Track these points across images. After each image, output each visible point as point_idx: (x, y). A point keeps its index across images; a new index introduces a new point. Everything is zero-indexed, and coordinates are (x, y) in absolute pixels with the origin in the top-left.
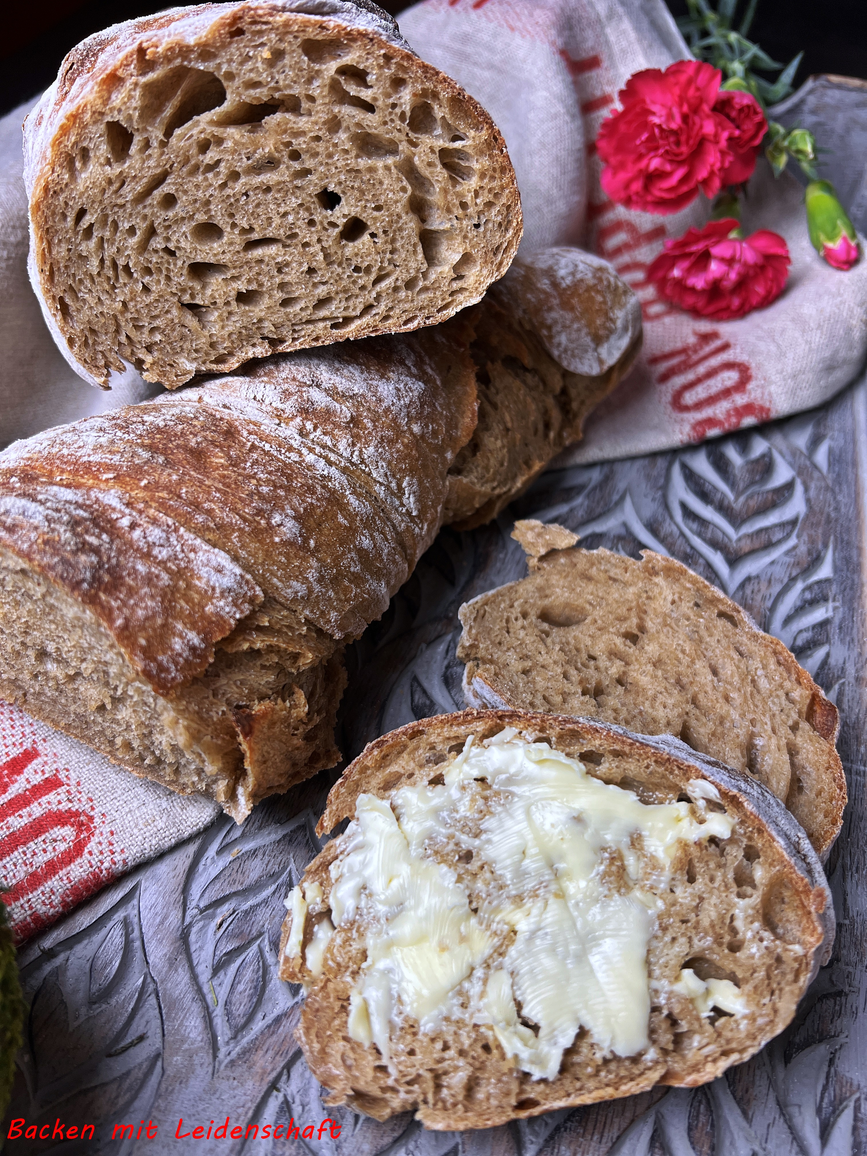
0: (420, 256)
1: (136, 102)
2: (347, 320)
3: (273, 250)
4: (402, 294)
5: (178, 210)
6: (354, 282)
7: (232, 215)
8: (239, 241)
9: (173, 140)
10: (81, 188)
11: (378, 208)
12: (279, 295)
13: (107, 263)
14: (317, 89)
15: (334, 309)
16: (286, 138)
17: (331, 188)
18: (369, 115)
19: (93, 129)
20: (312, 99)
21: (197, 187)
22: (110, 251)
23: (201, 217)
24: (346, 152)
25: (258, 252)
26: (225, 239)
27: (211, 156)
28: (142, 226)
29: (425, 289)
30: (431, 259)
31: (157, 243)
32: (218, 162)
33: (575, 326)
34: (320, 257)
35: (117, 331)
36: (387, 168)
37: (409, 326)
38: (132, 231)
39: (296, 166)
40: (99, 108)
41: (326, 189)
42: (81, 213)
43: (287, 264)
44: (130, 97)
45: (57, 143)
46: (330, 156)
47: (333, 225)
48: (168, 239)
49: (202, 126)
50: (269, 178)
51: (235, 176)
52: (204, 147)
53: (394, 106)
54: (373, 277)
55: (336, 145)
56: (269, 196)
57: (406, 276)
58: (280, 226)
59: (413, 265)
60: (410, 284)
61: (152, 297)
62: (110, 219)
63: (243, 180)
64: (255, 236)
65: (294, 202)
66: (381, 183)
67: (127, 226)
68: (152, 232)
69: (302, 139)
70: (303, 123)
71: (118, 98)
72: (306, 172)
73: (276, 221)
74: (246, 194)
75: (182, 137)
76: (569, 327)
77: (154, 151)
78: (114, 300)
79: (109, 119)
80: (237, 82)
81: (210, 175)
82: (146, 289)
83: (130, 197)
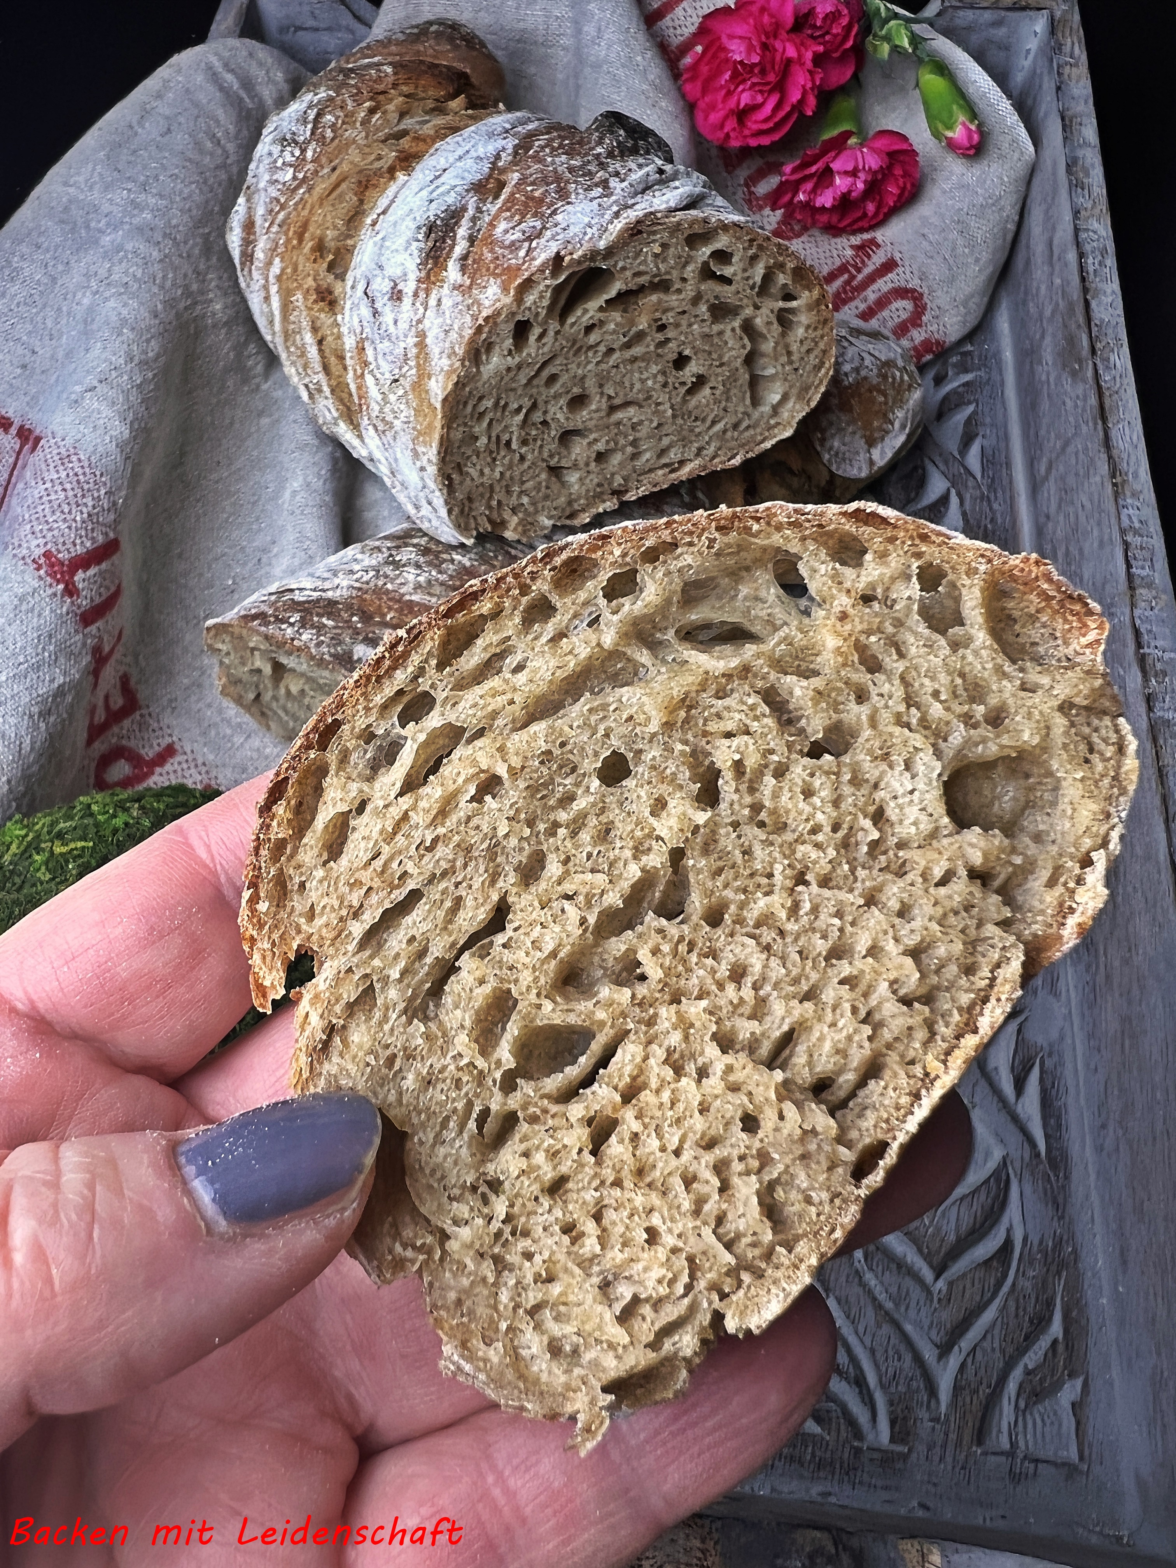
0: (748, 401)
1: (546, 303)
2: (682, 463)
3: (632, 411)
4: (729, 434)
5: (557, 387)
6: (692, 431)
7: (601, 386)
8: (604, 405)
9: (567, 326)
10: (485, 377)
11: (722, 365)
12: (629, 449)
13: (494, 439)
14: (690, 271)
15: (673, 455)
16: (658, 315)
17: (687, 352)
18: (727, 288)
19: (503, 326)
20: (684, 280)
21: (579, 366)
22: (497, 429)
23: (576, 390)
24: (703, 321)
25: (619, 415)
26: (593, 407)
27: (593, 338)
28: (527, 403)
29: (748, 427)
30: (756, 402)
31: (537, 417)
32: (598, 344)
33: (850, 429)
34: (670, 412)
35: (491, 498)
36: (733, 330)
37: (733, 462)
38: (519, 410)
39: (660, 337)
40: (514, 309)
41: (680, 354)
42: (481, 398)
43: (641, 422)
44: (541, 297)
45: (472, 341)
46: (690, 325)
47: (683, 384)
48: (545, 412)
49: (591, 313)
50: (637, 350)
51: (610, 351)
52: (589, 329)
53: (747, 279)
54: (708, 423)
55: (696, 316)
56: (636, 365)
57: (734, 420)
58: (639, 391)
59: (741, 409)
60: (735, 426)
61: (527, 464)
62: (502, 403)
63: (616, 355)
64: (617, 401)
65: (654, 369)
66: (726, 343)
67: (516, 406)
68: (534, 406)
69: (670, 314)
70: (672, 299)
71: (530, 299)
72: (668, 340)
73: (638, 386)
74: (617, 367)
75: (573, 324)
76: (844, 429)
77: (549, 339)
78: (492, 470)
79: (519, 317)
80: (628, 274)
81: (590, 354)
82: (522, 458)
83: (524, 381)
